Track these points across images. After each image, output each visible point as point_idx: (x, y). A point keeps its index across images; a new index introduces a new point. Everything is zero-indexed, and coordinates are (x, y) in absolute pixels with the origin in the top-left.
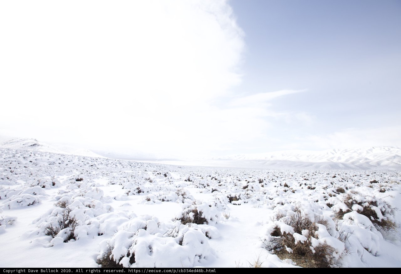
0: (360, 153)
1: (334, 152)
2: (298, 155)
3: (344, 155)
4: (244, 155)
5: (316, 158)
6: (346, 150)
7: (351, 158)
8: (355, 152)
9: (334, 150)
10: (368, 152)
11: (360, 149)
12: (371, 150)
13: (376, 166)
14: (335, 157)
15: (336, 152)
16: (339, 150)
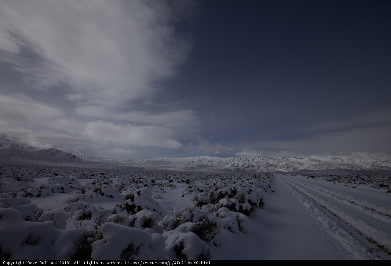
0: (249, 161)
1: (233, 159)
2: (212, 161)
3: (240, 162)
4: (168, 160)
5: (224, 163)
6: (240, 158)
7: (245, 164)
8: (246, 160)
9: (234, 158)
10: (253, 161)
11: (249, 158)
12: (254, 159)
13: (257, 170)
14: (236, 163)
15: (235, 160)
16: (236, 158)
